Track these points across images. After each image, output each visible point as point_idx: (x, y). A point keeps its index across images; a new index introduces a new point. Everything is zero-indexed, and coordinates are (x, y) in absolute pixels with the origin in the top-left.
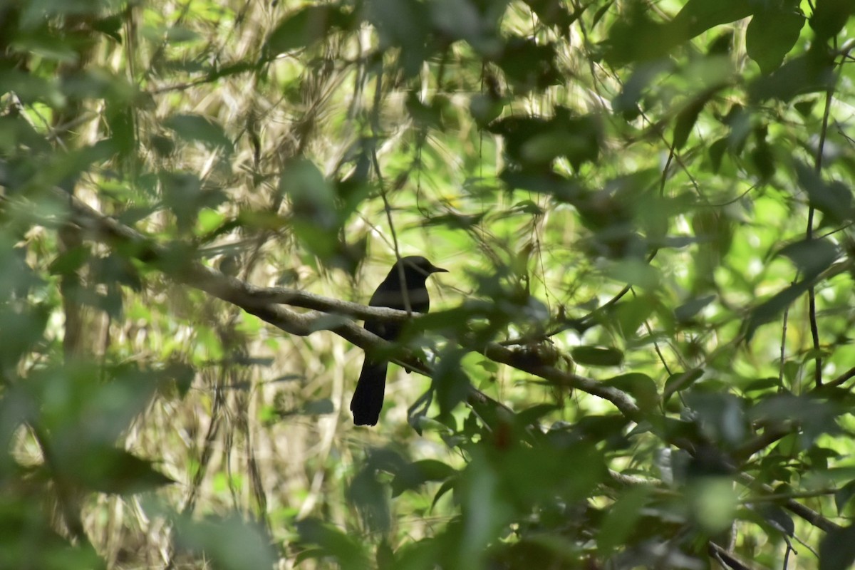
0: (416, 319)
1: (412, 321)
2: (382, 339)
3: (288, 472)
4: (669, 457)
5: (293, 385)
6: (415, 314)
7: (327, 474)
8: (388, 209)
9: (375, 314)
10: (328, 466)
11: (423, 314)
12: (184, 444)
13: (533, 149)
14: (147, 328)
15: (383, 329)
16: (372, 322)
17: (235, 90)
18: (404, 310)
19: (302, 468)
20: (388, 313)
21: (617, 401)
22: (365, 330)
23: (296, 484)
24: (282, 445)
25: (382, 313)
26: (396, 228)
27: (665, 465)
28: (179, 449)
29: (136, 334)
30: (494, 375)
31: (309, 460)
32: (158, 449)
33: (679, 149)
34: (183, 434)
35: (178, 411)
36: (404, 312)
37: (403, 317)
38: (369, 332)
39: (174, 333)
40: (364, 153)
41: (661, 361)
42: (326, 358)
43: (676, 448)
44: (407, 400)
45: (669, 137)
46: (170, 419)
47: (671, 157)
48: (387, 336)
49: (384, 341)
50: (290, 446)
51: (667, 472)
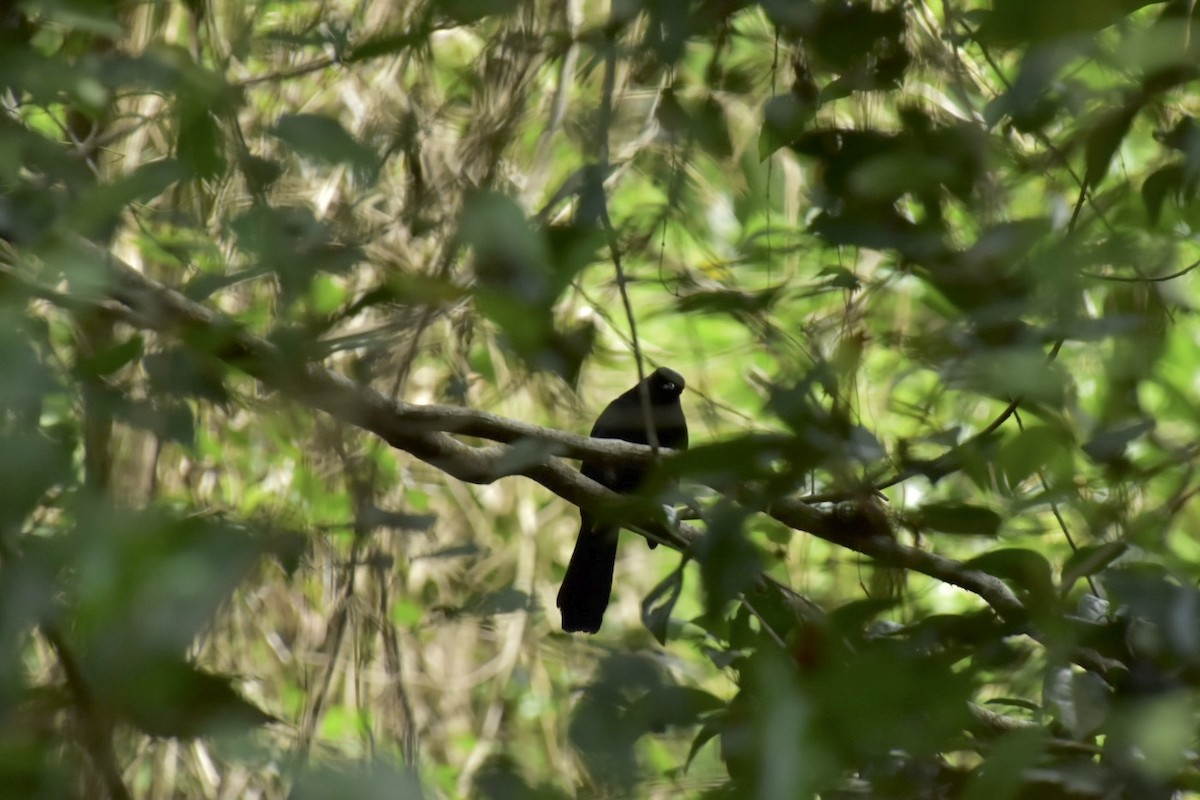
0: (665, 458)
1: (659, 461)
2: (610, 491)
3: (445, 704)
4: (1069, 684)
5: (453, 565)
6: (663, 451)
7: (509, 709)
8: (622, 281)
9: (599, 449)
10: (509, 696)
11: (677, 451)
12: (276, 658)
13: (867, 179)
14: (218, 469)
15: (611, 475)
16: (593, 463)
17: (363, 85)
18: (646, 443)
19: (465, 699)
20: (620, 448)
21: (989, 594)
22: (583, 477)
23: (458, 725)
24: (434, 658)
25: (611, 448)
26: (636, 312)
27: (1064, 698)
28: (267, 667)
29: (198, 480)
30: (783, 547)
31: (479, 686)
32: (234, 666)
33: (1093, 188)
34: (273, 640)
35: (267, 604)
36: (647, 448)
37: (645, 455)
38: (589, 479)
39: (261, 479)
40: (590, 187)
41: (1061, 530)
42: (505, 524)
43: (1080, 669)
44: (639, 589)
45: (1078, 166)
46: (254, 617)
47: (1082, 199)
48: (617, 487)
49: (611, 494)
50: (448, 662)
51: (1067, 707)
